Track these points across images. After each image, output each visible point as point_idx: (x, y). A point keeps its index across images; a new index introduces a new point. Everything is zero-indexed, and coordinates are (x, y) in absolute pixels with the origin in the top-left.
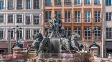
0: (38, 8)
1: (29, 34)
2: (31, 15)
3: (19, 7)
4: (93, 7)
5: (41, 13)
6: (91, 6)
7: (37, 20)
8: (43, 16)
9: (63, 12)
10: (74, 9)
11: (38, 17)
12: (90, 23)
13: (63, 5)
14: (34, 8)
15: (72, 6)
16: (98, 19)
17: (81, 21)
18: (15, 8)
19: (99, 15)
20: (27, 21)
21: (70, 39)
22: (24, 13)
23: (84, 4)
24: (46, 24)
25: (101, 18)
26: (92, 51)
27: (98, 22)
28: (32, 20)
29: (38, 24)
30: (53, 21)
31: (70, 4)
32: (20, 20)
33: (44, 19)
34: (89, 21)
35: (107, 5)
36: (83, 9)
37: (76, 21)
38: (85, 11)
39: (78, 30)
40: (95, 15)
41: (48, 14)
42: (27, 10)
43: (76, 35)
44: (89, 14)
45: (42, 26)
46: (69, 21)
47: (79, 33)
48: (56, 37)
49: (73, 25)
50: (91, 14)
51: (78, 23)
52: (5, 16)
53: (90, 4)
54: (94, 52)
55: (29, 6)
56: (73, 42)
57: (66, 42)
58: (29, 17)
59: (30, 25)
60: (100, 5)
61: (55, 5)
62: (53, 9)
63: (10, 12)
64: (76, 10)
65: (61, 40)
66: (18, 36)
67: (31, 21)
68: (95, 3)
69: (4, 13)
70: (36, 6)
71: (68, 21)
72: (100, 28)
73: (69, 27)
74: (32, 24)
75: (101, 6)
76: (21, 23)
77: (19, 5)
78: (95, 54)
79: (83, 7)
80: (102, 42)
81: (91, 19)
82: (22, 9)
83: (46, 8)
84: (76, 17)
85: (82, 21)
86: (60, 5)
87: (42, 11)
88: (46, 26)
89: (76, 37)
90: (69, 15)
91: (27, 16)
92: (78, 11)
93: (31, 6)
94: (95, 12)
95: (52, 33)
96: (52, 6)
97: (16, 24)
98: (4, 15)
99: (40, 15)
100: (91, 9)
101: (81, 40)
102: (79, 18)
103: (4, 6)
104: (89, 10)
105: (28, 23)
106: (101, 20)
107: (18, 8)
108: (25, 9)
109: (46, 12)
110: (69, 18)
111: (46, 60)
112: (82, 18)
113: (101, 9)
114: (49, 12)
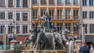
0: (27, 7)
1: (19, 29)
2: (20, 12)
3: (10, 5)
4: (72, 6)
5: (29, 11)
6: (71, 5)
7: (25, 16)
8: (31, 13)
10: (57, 8)
11: (27, 14)
12: (70, 20)
15: (55, 6)
16: (76, 17)
17: (62, 18)
18: (7, 6)
19: (77, 13)
20: (17, 17)
21: (61, 33)
22: (14, 11)
23: (65, 4)
24: (33, 21)
25: (79, 16)
27: (77, 19)
28: (21, 17)
29: (26, 20)
30: (44, 18)
31: (54, 4)
32: (11, 16)
33: (32, 16)
34: (69, 18)
35: (83, 5)
36: (64, 8)
37: (58, 18)
38: (66, 10)
40: (74, 13)
41: (35, 12)
42: (17, 8)
43: (66, 30)
44: (69, 12)
45: (30, 22)
49: (56, 22)
51: (60, 20)
53: (70, 4)
54: (78, 45)
55: (19, 4)
57: (59, 36)
58: (19, 14)
59: (20, 21)
60: (78, 5)
61: (41, 4)
62: (39, 8)
64: (58, 9)
65: (54, 35)
67: (20, 18)
68: (74, 4)
70: (25, 4)
74: (22, 20)
75: (79, 6)
76: (12, 19)
79: (64, 6)
81: (71, 17)
82: (12, 7)
83: (34, 7)
84: (58, 15)
85: (64, 18)
86: (46, 4)
87: (30, 9)
88: (33, 22)
89: (66, 32)
90: (53, 13)
91: (17, 13)
92: (60, 10)
93: (20, 5)
94: (74, 11)
95: (45, 28)
96: (38, 5)
100: (71, 8)
102: (61, 16)
104: (69, 9)
105: (18, 19)
106: (79, 17)
108: (15, 7)
109: (33, 10)
110: (53, 15)
111: (43, 52)
112: (63, 16)
113: (79, 8)
114: (36, 10)
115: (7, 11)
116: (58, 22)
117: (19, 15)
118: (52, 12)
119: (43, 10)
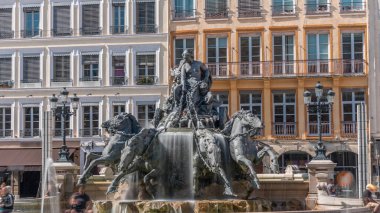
0: (152, 30)
2: (127, 54)
3: (90, 25)
4: (337, 19)
5: (161, 46)
6: (331, 16)
7: (147, 68)
8: (166, 54)
9: (234, 41)
10: (271, 29)
11: (152, 58)
13: (235, 18)
14: (140, 29)
15: (264, 20)
16: (353, 63)
17: (295, 71)
18: (75, 29)
19: (359, 47)
20: (116, 73)
21: (229, 132)
22: (104, 47)
23: (304, 12)
25: (364, 58)
26: (313, 174)
27: (356, 71)
28: (130, 71)
29: (150, 82)
31: (259, 14)
32: (91, 69)
34: (324, 68)
36: (301, 27)
37: (278, 70)
38: (309, 36)
39: (287, 101)
40: (346, 48)
42: (116, 36)
43: (248, 118)
44: (324, 46)
46: (256, 71)
47: (257, 111)
48: (185, 125)
49: (267, 85)
50: (329, 46)
51: (285, 78)
52: (45, 58)
53: (328, 11)
54: (318, 178)
55: (123, 22)
56: (236, 143)
57: (207, 143)
58: (122, 59)
59: (124, 87)
60: (362, 15)
61: (207, 16)
62: (201, 31)
63: (62, 45)
64: (277, 34)
65: (196, 138)
66: (87, 125)
67: (127, 75)
68: (346, 8)
69: (41, 50)
70: (145, 20)
71: (250, 72)
72: (363, 93)
73: (256, 90)
74: (133, 84)
75: (364, 16)
76: (97, 79)
77: (89, 21)
78: (322, 184)
79: (303, 21)
80: (356, 141)
81: (330, 63)
82: (97, 32)
83: (179, 28)
84: (278, 58)
85: (299, 68)
86: (226, 15)
87: (163, 39)
89: (248, 127)
90: (256, 51)
91: (113, 57)
92: (287, 37)
93: (127, 23)
94: (346, 40)
96: (197, 22)
97: (80, 84)
98: (42, 56)
99: (158, 53)
100: (331, 27)
101: (298, 136)
102: (289, 59)
103: (41, 27)
104: (325, 32)
105: (119, 78)
106: (365, 64)
107: (84, 32)
108: (108, 33)
109: (177, 41)
110: (256, 59)
111: (141, 206)
112: (298, 61)
113: (364, 27)
114: (187, 40)
115: (76, 48)
116: (275, 86)
117: (121, 64)
118: (253, 49)
119: (217, 40)
